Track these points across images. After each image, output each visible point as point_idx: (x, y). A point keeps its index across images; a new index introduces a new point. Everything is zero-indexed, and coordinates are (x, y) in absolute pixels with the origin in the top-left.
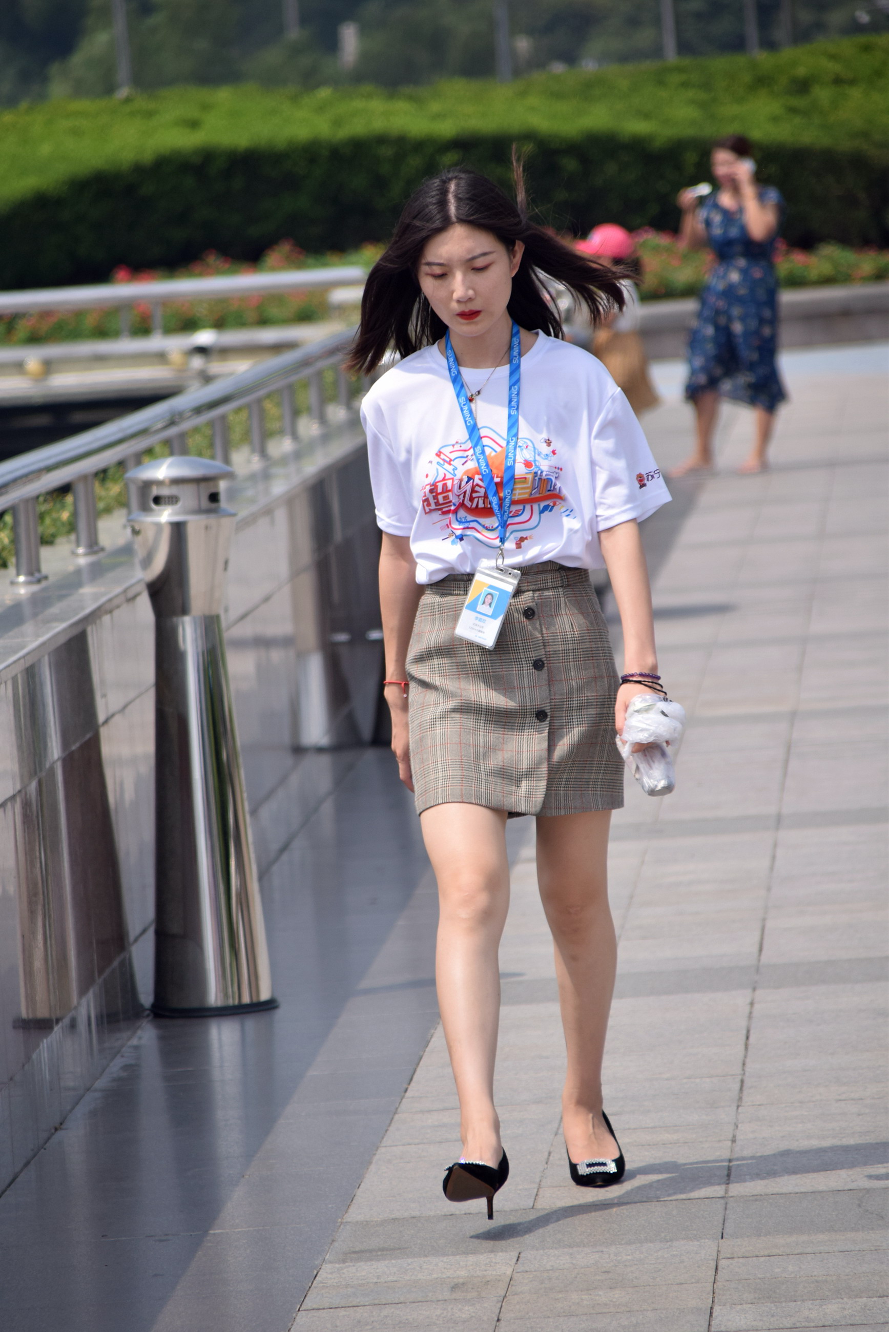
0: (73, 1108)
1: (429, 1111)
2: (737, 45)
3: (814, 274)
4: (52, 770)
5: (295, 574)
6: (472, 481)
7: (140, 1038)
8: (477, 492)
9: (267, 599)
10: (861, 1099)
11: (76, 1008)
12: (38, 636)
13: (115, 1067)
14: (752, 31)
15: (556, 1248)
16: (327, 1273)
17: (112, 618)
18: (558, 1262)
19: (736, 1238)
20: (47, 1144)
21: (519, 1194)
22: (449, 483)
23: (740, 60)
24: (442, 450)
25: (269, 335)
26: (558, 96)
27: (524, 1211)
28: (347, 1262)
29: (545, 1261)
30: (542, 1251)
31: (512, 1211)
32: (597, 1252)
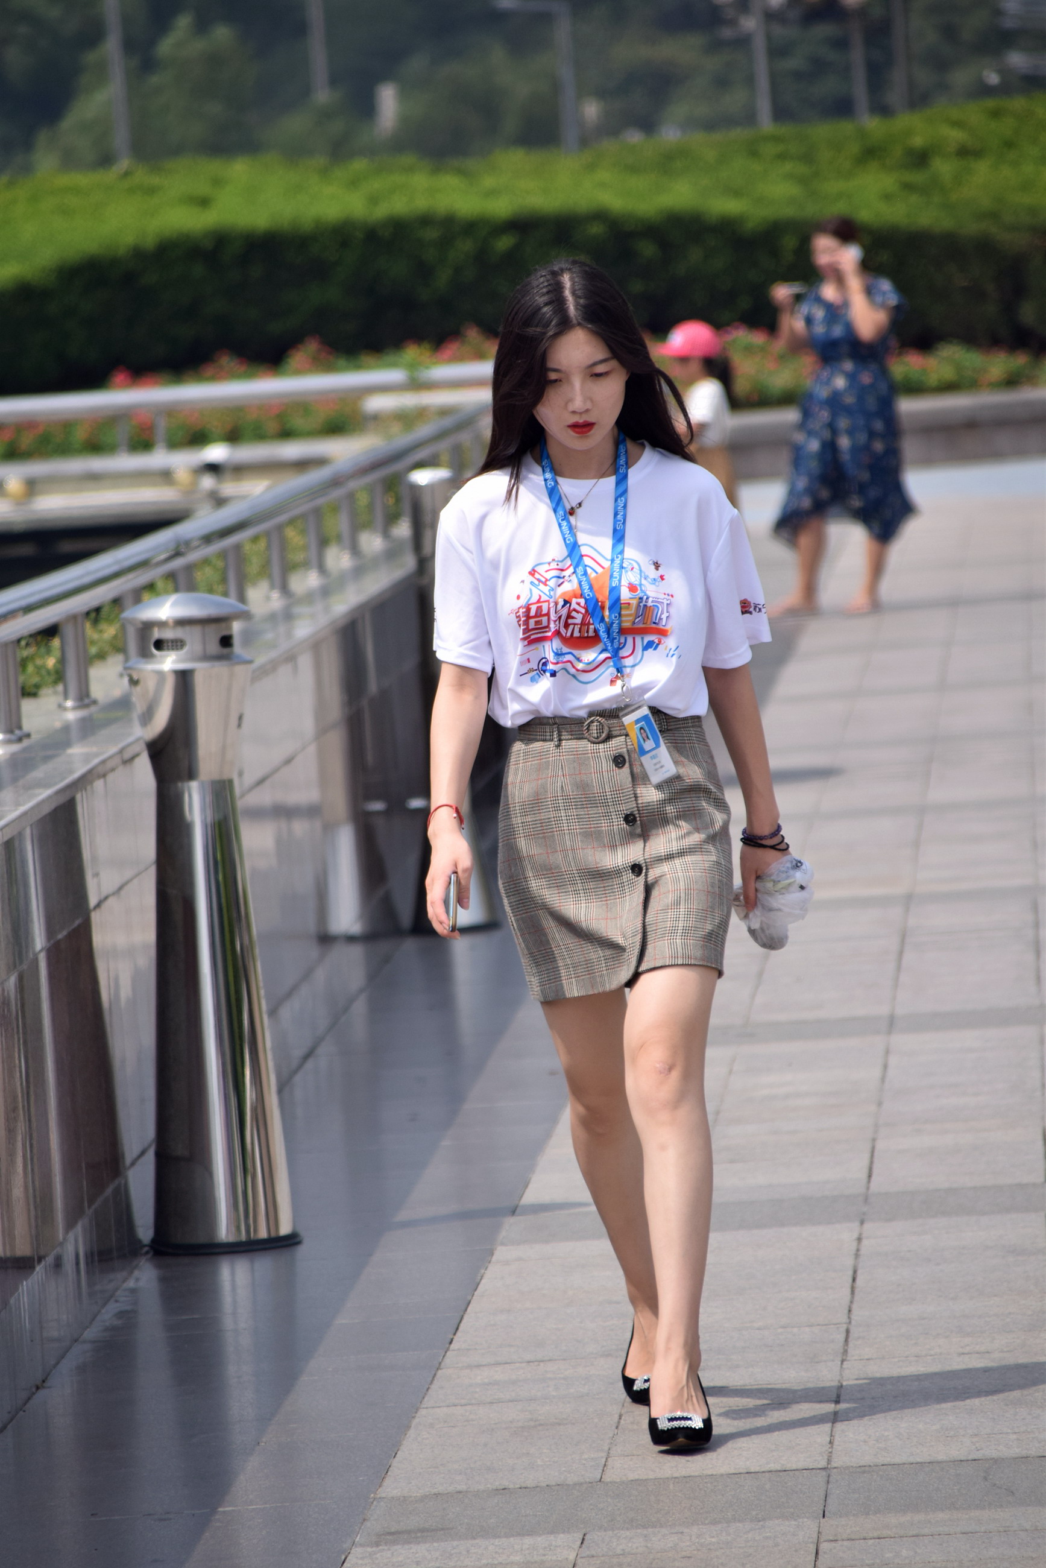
0: (57, 1363)
1: (479, 1366)
2: (843, 108)
3: (933, 379)
4: (35, 962)
5: (321, 732)
6: (568, 605)
7: (137, 1280)
8: (573, 618)
9: (288, 761)
10: (988, 1352)
11: (61, 1244)
12: (18, 804)
13: (108, 1315)
14: (860, 92)
15: (628, 1529)
16: (357, 1558)
17: (105, 783)
18: (630, 1545)
19: (840, 1517)
20: (28, 1406)
21: (584, 1464)
22: (545, 607)
23: (846, 127)
24: (536, 569)
25: (292, 450)
26: (633, 169)
27: (590, 1485)
28: (381, 1545)
29: (615, 1544)
30: (611, 1532)
31: (576, 1484)
32: (676, 1533)
